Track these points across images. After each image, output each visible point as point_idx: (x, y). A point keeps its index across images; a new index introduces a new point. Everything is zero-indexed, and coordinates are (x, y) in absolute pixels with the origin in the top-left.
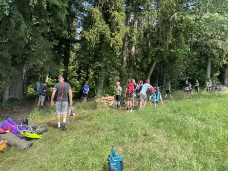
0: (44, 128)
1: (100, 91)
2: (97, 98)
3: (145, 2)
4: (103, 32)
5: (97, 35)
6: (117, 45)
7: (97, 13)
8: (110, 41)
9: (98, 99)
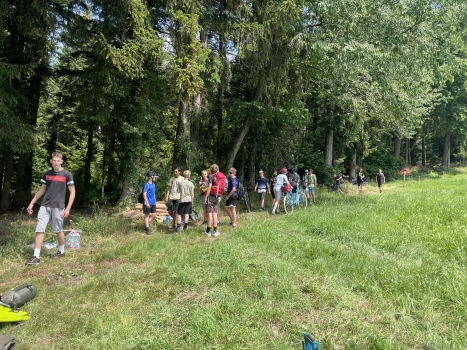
0: (25, 290)
1: (131, 189)
2: (123, 207)
3: (239, 3)
4: (154, 53)
5: (139, 59)
6: (193, 86)
7: (139, 10)
8: (177, 75)
9: (128, 208)
